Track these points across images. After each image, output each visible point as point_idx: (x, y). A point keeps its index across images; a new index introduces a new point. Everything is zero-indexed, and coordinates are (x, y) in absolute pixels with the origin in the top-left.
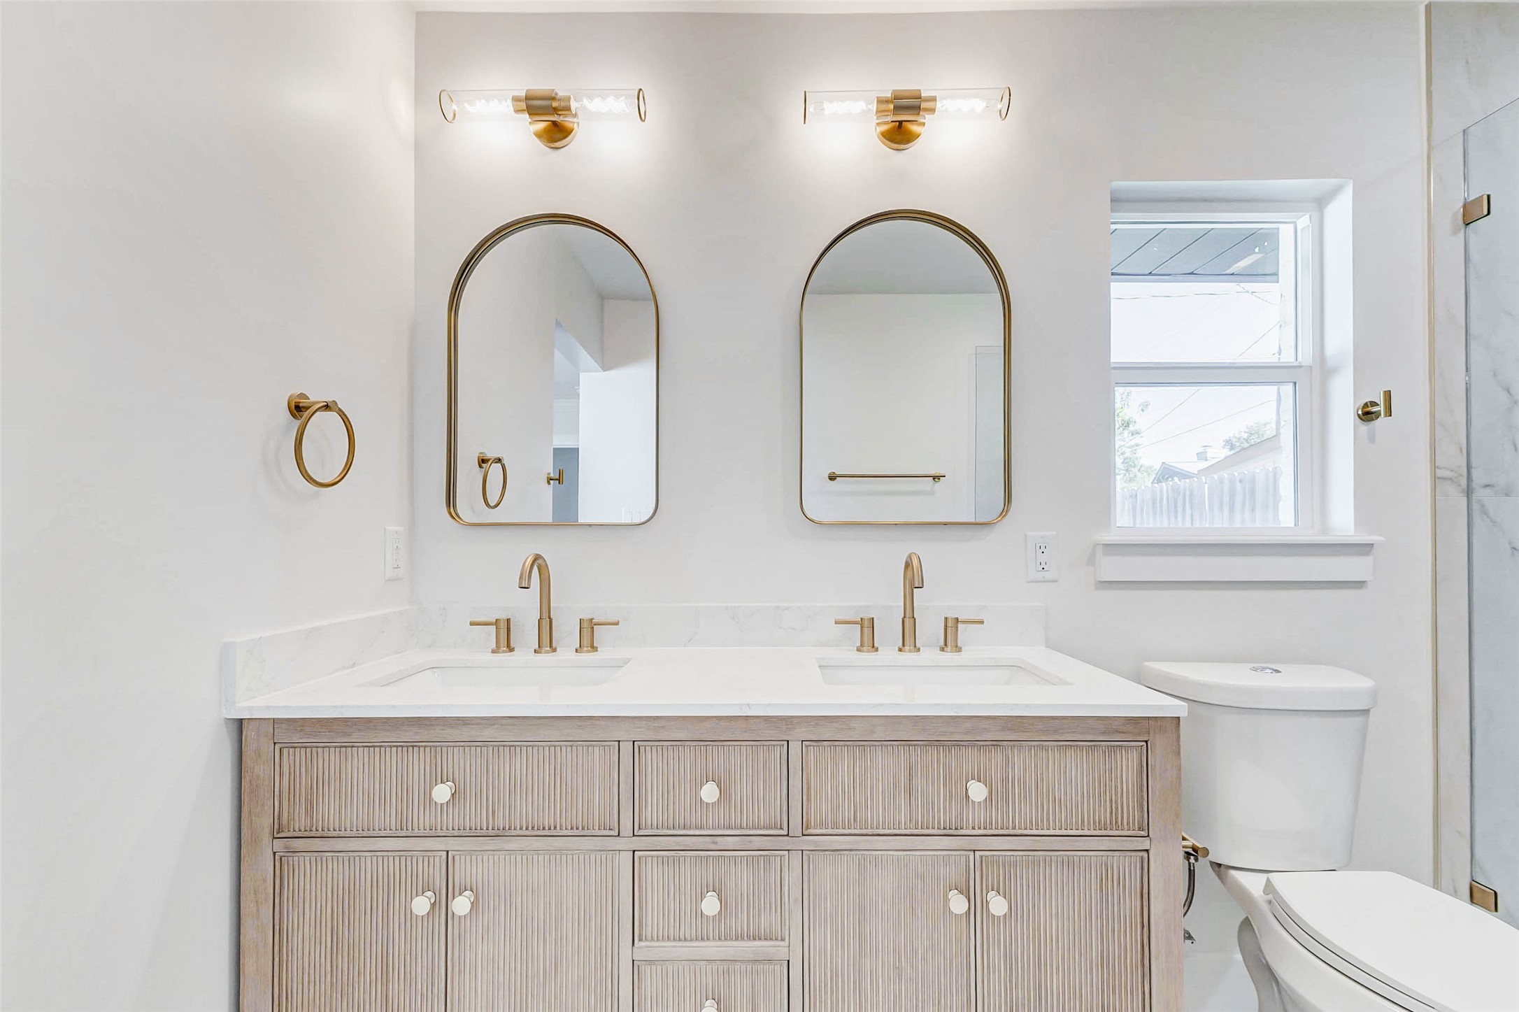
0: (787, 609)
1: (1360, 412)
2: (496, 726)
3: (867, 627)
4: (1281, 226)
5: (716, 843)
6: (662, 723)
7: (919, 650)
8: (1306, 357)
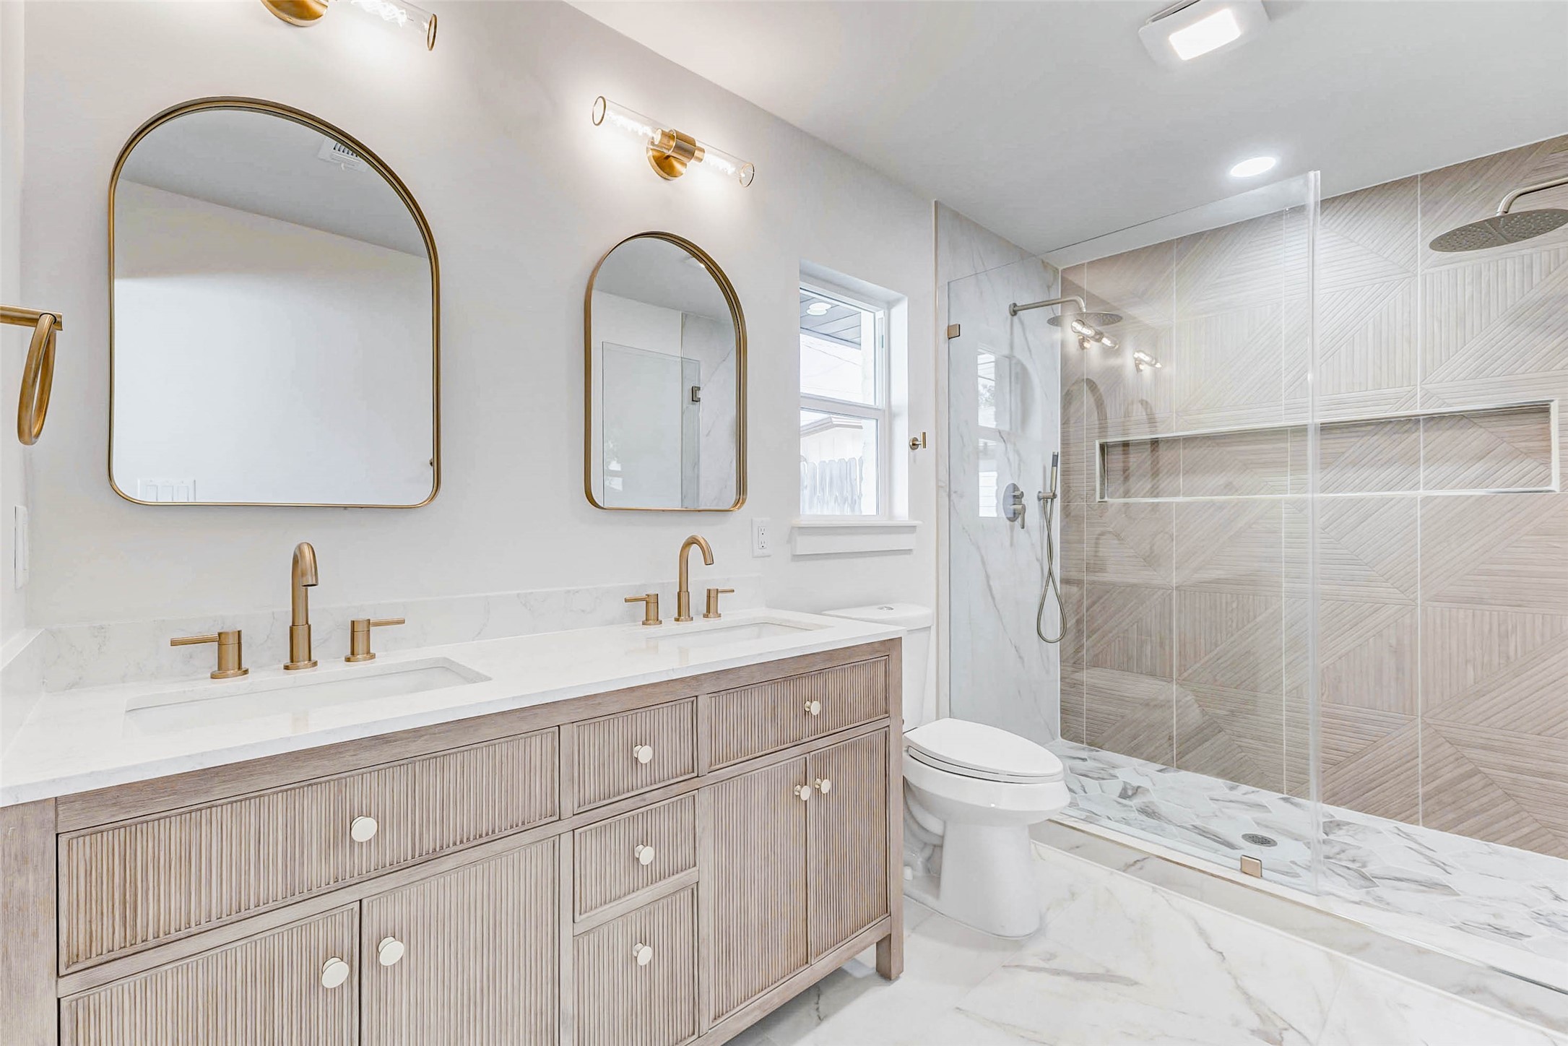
0: (577, 592)
1: (911, 444)
2: (425, 737)
3: (651, 602)
4: (862, 311)
5: (645, 800)
6: (598, 700)
7: (692, 619)
8: (881, 404)
